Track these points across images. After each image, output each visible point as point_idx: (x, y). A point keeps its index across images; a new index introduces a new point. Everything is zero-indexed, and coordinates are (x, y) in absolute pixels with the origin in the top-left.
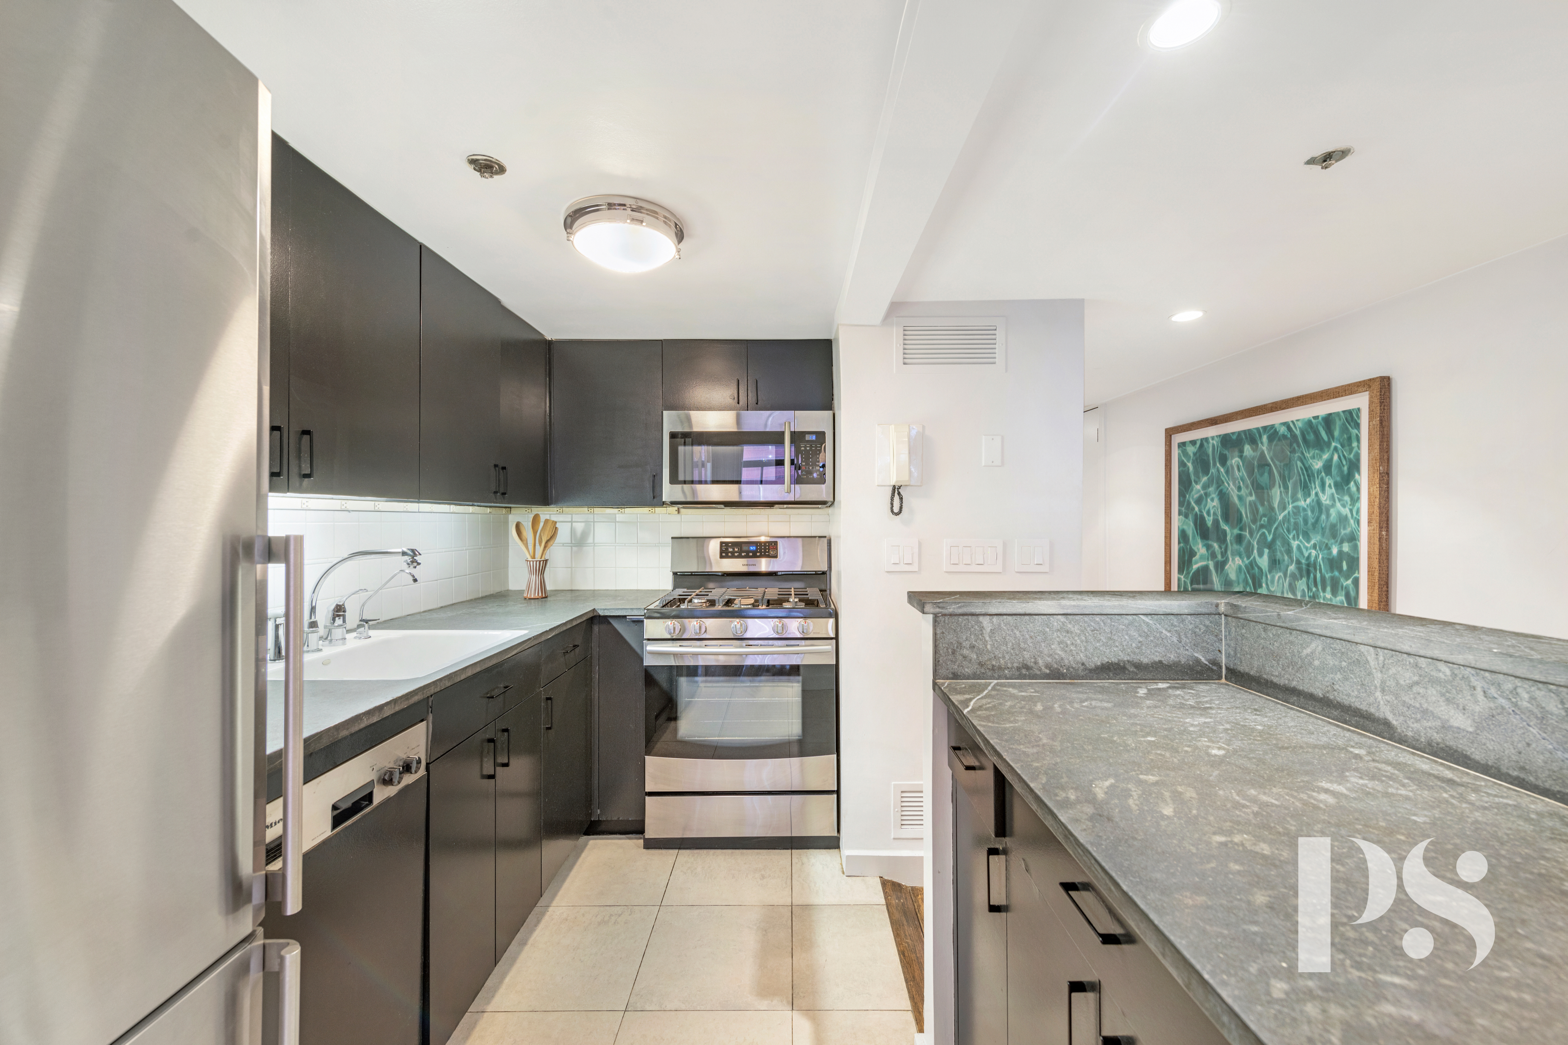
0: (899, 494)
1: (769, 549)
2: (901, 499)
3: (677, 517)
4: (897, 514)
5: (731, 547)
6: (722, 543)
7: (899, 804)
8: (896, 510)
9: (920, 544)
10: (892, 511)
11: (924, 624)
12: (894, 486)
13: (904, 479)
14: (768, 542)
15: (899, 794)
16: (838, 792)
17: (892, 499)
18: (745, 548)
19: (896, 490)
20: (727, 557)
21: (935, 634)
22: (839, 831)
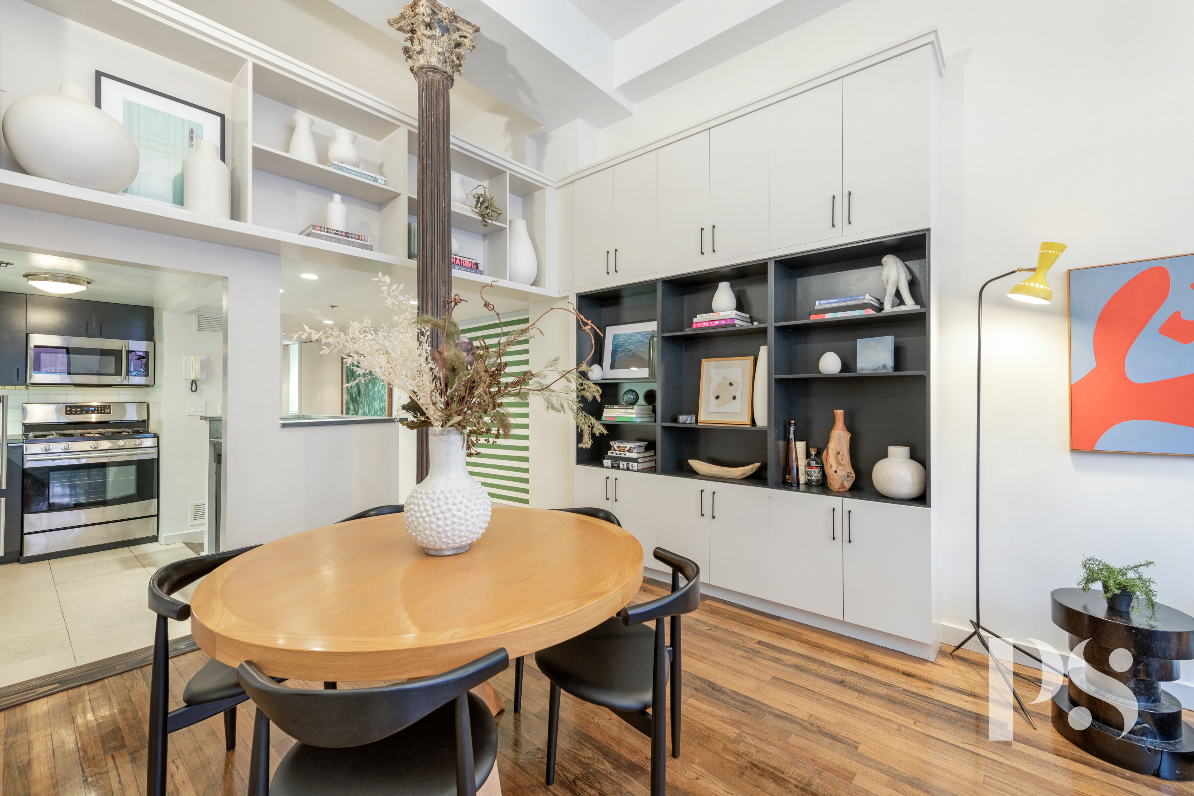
0: (195, 383)
1: (104, 409)
2: (196, 385)
3: (27, 392)
4: (194, 392)
5: (74, 408)
6: (66, 406)
7: (194, 511)
8: (194, 389)
9: (206, 404)
10: (192, 390)
11: (206, 425)
12: (193, 381)
13: (198, 377)
14: (104, 406)
15: (194, 507)
16: (158, 515)
17: (192, 385)
18: (85, 409)
19: (194, 382)
20: (71, 414)
21: (210, 426)
22: (158, 534)
